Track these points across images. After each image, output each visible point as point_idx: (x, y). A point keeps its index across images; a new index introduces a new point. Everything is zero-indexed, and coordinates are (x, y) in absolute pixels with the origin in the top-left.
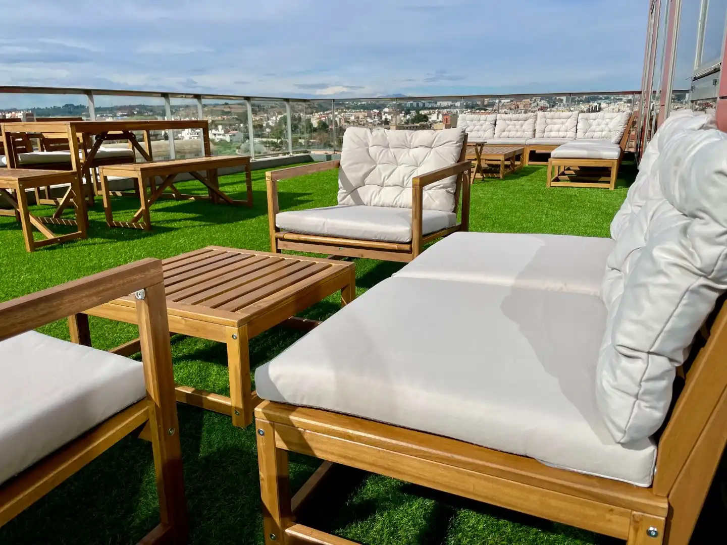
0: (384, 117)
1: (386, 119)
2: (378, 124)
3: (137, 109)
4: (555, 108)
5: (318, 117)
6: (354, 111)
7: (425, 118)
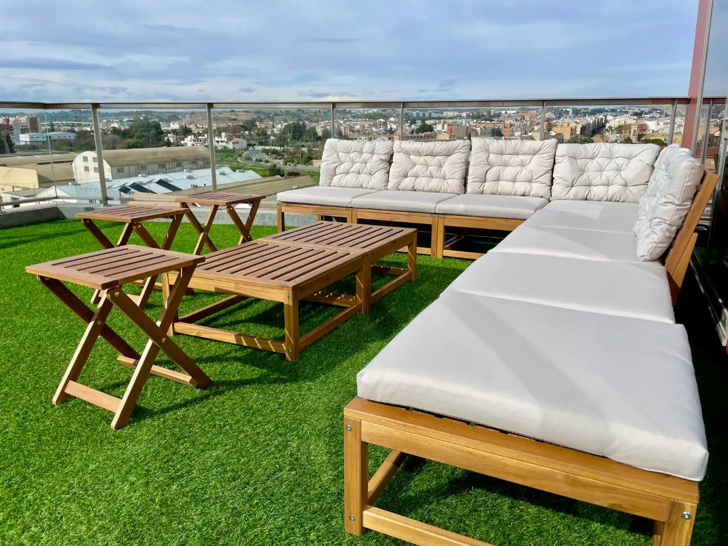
0: (389, 127)
1: (391, 128)
2: (383, 133)
3: (144, 115)
4: (561, 120)
5: (323, 125)
6: (360, 120)
7: (430, 128)
